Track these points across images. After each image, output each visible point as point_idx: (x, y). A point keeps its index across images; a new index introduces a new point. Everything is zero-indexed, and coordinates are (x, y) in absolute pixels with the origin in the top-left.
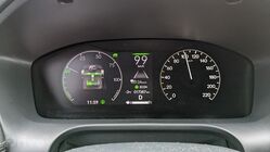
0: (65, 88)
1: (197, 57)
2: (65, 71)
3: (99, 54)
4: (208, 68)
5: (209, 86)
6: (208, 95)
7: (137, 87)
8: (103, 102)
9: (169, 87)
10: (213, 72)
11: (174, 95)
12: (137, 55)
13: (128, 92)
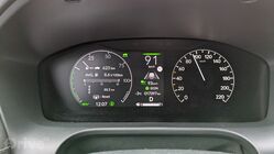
1: (210, 57)
2: (73, 72)
3: (109, 54)
4: (221, 69)
5: (223, 88)
6: (222, 97)
7: (147, 88)
8: (112, 104)
9: (181, 88)
10: (227, 73)
11: (186, 97)
12: (148, 55)
13: (138, 93)
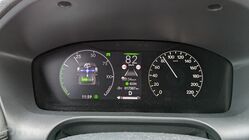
0: (62, 83)
1: (182, 57)
2: (62, 68)
3: (94, 53)
4: (192, 68)
5: (193, 84)
6: (192, 92)
7: (127, 84)
8: (96, 97)
9: (157, 84)
10: (196, 72)
11: (161, 92)
12: (128, 55)
13: (119, 88)
